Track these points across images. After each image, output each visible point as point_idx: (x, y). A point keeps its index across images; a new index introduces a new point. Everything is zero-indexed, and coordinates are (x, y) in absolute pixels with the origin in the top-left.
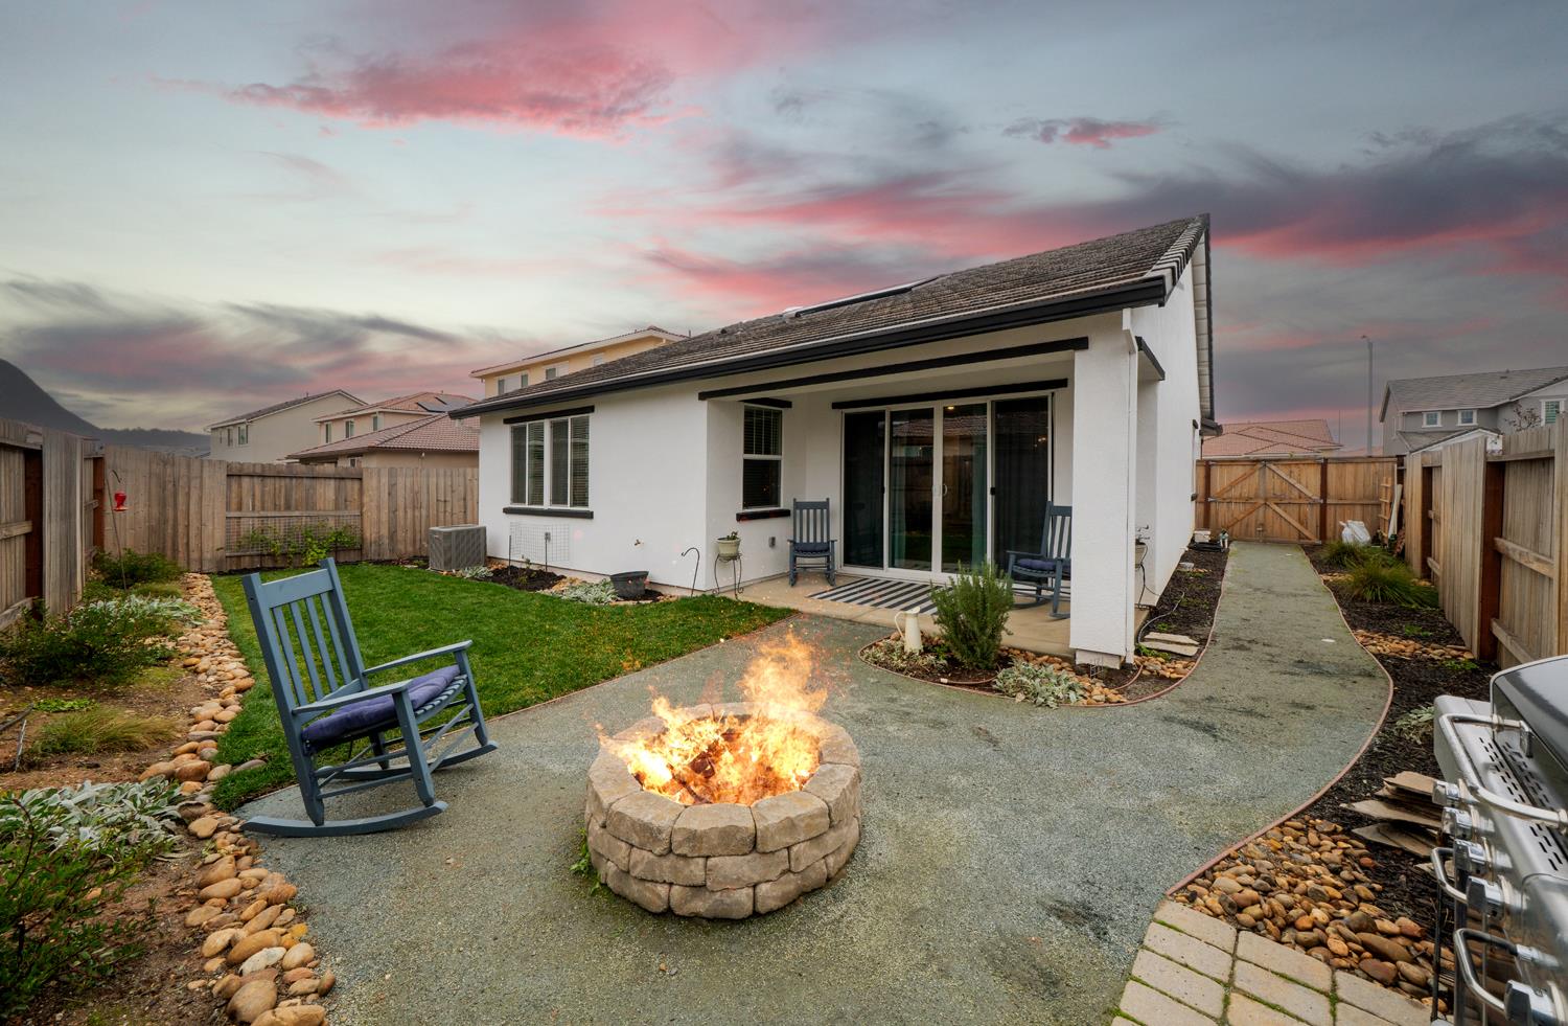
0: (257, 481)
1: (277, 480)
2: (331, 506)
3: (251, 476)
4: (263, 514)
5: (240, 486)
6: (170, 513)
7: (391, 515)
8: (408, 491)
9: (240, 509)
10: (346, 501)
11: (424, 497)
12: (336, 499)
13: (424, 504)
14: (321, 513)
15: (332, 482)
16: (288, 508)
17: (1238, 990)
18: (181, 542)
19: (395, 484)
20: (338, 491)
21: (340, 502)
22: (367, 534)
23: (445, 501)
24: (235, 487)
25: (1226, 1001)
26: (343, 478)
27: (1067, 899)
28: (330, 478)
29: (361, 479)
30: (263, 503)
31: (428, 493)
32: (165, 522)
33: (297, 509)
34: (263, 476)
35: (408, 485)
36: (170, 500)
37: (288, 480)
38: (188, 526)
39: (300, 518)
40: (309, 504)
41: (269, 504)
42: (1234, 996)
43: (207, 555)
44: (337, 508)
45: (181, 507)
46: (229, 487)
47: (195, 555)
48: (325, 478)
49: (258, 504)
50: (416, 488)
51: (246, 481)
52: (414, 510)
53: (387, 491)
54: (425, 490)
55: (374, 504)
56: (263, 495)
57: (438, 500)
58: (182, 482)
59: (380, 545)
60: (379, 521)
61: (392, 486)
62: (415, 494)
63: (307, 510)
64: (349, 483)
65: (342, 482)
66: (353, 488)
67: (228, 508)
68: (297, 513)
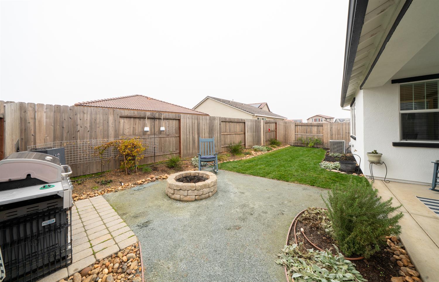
0: (301, 126)
1: (304, 126)
2: (316, 133)
3: (300, 126)
4: (302, 134)
5: (298, 128)
6: (286, 133)
7: (331, 136)
8: (336, 130)
9: (298, 132)
10: (319, 132)
11: (341, 131)
12: (317, 131)
13: (341, 134)
14: (313, 134)
15: (316, 127)
16: (307, 133)
17: (112, 238)
18: (288, 139)
19: (332, 127)
20: (317, 129)
21: (318, 132)
22: (324, 141)
23: (349, 133)
24: (297, 128)
25: (112, 236)
26: (319, 126)
27: (150, 224)
28: (315, 126)
29: (322, 126)
30: (302, 131)
31: (343, 130)
32: (286, 134)
33: (308, 133)
34: (302, 126)
35: (336, 127)
36: (286, 130)
37: (306, 126)
38: (289, 136)
39: (309, 135)
40: (311, 132)
41: (303, 132)
42: (111, 237)
43: (292, 142)
44: (317, 134)
45: (288, 132)
46: (295, 128)
47: (290, 141)
48: (314, 126)
49: (301, 132)
50: (338, 129)
51: (299, 126)
52: (338, 135)
53: (330, 129)
54: (342, 129)
55: (326, 133)
56: (302, 129)
57: (346, 133)
58: (288, 127)
59: (328, 144)
60: (327, 137)
61: (331, 128)
62: (338, 131)
63: (310, 133)
64: (320, 127)
65: (319, 127)
66: (321, 129)
67: (295, 132)
68: (308, 134)
